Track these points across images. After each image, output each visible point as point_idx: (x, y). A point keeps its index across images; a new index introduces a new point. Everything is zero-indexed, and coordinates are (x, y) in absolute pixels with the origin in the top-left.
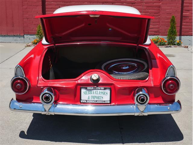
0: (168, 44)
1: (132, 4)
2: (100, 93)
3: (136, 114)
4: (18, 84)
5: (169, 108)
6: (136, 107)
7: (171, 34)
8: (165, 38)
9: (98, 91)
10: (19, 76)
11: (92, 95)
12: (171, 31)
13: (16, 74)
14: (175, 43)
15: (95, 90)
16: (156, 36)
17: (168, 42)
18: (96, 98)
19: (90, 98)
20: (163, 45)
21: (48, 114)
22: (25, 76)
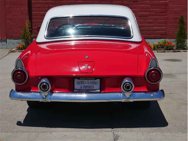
0: (177, 49)
1: (134, 2)
2: (92, 83)
3: (123, 101)
4: (18, 75)
5: (152, 95)
6: (123, 95)
7: (180, 36)
8: (173, 42)
9: (90, 81)
10: (19, 68)
11: (84, 85)
12: (179, 33)
13: (16, 66)
14: (185, 47)
15: (87, 80)
16: (163, 40)
17: (177, 46)
18: (87, 88)
19: (82, 88)
20: (170, 49)
21: (45, 101)
22: (25, 68)
